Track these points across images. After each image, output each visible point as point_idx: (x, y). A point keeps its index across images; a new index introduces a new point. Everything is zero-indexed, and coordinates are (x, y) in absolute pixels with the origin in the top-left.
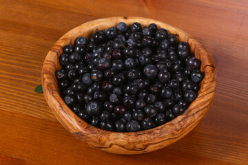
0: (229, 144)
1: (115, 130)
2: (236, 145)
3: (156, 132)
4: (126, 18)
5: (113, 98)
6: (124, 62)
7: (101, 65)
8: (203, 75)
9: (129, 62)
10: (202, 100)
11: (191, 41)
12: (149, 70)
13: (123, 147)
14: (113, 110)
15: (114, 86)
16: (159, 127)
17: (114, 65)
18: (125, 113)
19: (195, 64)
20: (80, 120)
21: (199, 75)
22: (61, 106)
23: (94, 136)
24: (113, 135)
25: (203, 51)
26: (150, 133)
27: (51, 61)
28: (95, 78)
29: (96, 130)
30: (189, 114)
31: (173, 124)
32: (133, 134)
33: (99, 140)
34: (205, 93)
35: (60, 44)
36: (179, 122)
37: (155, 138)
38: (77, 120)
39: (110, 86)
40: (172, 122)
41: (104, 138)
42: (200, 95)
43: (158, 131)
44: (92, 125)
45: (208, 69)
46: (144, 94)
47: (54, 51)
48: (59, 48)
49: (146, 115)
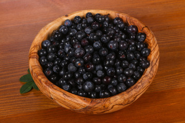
0: (175, 76)
1: (111, 95)
2: (179, 74)
3: (139, 85)
4: (67, 16)
5: (100, 73)
6: (93, 46)
7: (78, 54)
8: (145, 35)
9: (97, 45)
10: (155, 52)
11: (121, 15)
12: (112, 45)
13: (122, 104)
14: (102, 82)
15: (95, 65)
16: (139, 81)
17: (87, 50)
18: (111, 81)
19: (134, 29)
20: (84, 98)
21: (143, 36)
22: (64, 94)
23: (99, 105)
24: (112, 99)
25: (134, 19)
26: (135, 88)
27: (36, 66)
28: (79, 65)
29: (98, 100)
30: (153, 64)
31: (147, 76)
32: (125, 92)
33: (104, 107)
34: (154, 46)
35: (34, 51)
36: (150, 72)
37: (140, 89)
38: (81, 99)
39: (92, 66)
40: (146, 74)
41: (107, 103)
42: (152, 49)
43: (140, 84)
44: (94, 98)
45: (146, 30)
46: (118, 63)
47: (33, 58)
48: (36, 54)
49: (127, 76)
